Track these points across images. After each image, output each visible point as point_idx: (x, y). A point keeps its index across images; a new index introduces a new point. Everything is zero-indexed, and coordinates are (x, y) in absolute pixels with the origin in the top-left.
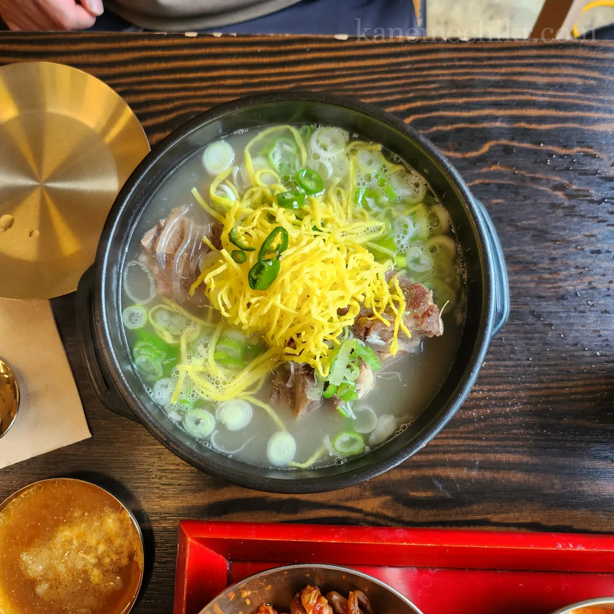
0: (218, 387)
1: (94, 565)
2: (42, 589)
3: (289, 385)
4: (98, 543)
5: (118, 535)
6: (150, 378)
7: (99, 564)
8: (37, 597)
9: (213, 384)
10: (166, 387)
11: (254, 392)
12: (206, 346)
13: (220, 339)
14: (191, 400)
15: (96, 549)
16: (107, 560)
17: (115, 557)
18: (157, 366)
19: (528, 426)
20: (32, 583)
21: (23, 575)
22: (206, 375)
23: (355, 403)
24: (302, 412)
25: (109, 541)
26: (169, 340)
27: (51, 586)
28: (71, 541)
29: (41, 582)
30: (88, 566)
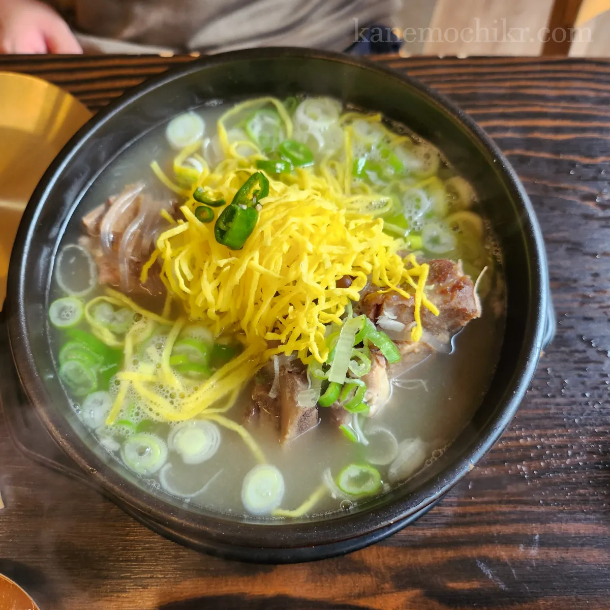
0: (172, 403)
3: (272, 395)
6: (80, 391)
9: (166, 397)
10: (101, 403)
11: (223, 410)
12: (159, 347)
13: (179, 338)
14: (133, 420)
18: (91, 374)
22: (157, 386)
23: (366, 421)
24: (292, 433)
26: (109, 340)
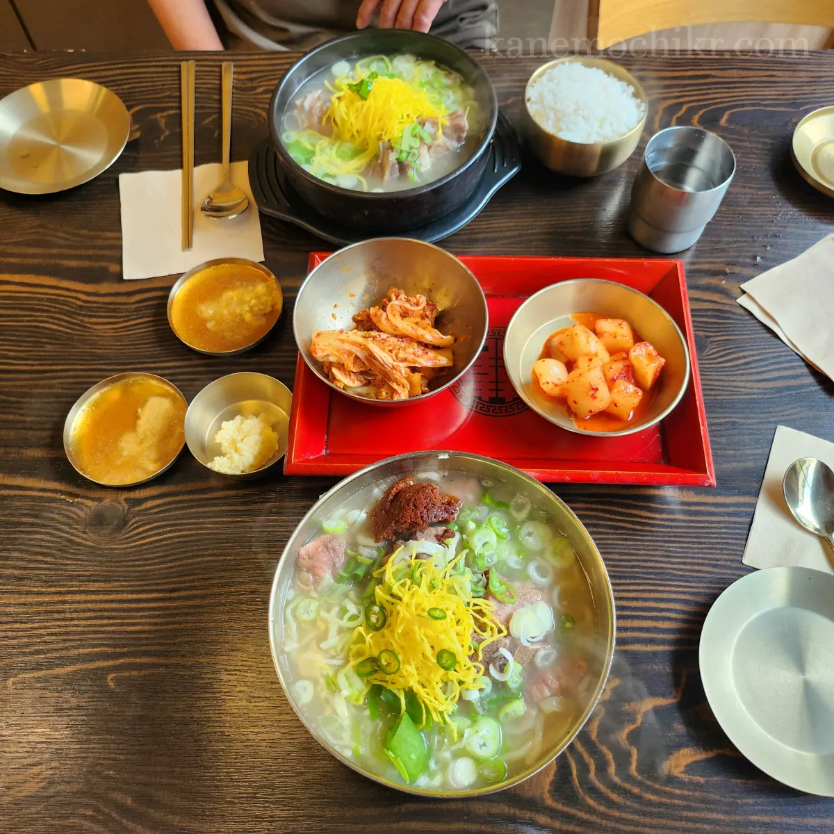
0: (337, 168)
1: (248, 311)
2: (210, 325)
3: (379, 162)
4: (252, 298)
5: (264, 294)
7: (251, 310)
8: (206, 329)
9: (334, 166)
11: (360, 171)
12: (331, 149)
13: (339, 146)
15: (250, 302)
16: (256, 308)
17: (262, 307)
18: (302, 158)
19: (543, 240)
20: (205, 321)
21: (198, 316)
24: (387, 173)
25: (258, 297)
26: (309, 147)
27: (217, 323)
28: (232, 298)
29: (210, 321)
30: (243, 312)
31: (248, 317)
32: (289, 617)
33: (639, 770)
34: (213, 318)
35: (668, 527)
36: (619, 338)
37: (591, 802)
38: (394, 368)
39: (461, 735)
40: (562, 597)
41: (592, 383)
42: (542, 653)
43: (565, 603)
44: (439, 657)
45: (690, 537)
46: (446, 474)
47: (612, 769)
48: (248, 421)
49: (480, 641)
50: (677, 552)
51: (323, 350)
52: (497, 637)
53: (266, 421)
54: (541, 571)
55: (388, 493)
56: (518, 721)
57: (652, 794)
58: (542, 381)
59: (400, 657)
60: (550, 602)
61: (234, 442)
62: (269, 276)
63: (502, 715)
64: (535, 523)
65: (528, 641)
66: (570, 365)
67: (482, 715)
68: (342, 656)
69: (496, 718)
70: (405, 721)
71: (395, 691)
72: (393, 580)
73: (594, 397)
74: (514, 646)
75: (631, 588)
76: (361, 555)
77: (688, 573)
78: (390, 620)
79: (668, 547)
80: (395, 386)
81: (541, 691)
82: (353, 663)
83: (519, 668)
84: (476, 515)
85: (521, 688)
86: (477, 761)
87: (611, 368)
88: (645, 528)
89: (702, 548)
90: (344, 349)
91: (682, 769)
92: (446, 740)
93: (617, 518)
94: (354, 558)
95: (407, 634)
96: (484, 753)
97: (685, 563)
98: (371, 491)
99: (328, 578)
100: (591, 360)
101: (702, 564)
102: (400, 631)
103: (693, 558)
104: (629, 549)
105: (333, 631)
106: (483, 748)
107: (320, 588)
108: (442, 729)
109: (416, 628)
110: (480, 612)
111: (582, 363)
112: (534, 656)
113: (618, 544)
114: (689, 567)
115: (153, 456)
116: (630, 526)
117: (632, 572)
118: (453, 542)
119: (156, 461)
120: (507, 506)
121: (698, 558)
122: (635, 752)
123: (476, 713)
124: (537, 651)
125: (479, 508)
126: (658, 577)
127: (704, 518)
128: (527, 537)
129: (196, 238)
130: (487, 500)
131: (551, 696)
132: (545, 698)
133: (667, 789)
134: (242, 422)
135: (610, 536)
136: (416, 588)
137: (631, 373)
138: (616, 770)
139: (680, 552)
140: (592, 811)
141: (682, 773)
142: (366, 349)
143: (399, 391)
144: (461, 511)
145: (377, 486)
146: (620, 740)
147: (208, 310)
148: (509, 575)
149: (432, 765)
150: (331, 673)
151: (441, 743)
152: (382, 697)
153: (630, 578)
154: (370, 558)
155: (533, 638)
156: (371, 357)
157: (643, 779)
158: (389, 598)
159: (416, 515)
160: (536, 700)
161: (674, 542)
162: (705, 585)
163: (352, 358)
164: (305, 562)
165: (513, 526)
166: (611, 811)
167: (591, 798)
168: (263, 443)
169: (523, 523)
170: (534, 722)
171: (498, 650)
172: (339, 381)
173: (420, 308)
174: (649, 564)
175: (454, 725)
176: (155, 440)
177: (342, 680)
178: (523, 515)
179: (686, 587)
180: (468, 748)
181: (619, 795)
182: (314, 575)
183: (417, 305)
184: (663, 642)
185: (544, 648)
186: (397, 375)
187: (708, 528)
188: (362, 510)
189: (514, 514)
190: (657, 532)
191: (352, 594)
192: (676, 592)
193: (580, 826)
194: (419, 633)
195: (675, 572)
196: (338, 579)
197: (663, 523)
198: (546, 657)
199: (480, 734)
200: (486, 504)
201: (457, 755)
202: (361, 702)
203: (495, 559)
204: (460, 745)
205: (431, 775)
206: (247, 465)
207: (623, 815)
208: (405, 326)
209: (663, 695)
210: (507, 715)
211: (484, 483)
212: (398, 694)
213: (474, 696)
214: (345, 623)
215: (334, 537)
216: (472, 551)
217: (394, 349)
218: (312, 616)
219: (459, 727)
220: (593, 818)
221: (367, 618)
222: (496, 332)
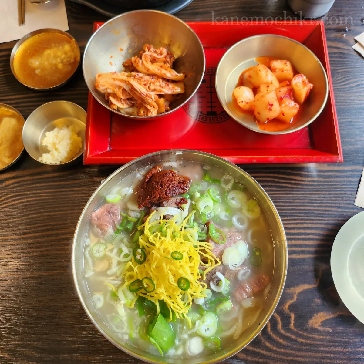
1: (60, 62)
2: (37, 72)
4: (62, 54)
5: (70, 51)
7: (62, 62)
8: (35, 74)
15: (61, 56)
16: (65, 61)
17: (68, 60)
20: (34, 70)
21: (30, 67)
25: (66, 53)
27: (42, 70)
28: (50, 54)
29: (37, 69)
30: (57, 63)
31: (60, 66)
32: (87, 255)
33: (295, 326)
34: (39, 67)
35: (311, 185)
36: (285, 72)
37: (268, 345)
38: (147, 96)
39: (194, 324)
40: (254, 236)
41: (270, 102)
42: (242, 272)
43: (255, 240)
44: (179, 282)
45: (324, 191)
46: (181, 162)
47: (280, 326)
48: (62, 131)
49: (204, 269)
50: (317, 200)
51: (103, 86)
52: (214, 266)
53: (73, 130)
54: (240, 221)
55: (145, 176)
56: (228, 313)
57: (303, 339)
58: (239, 100)
59: (155, 282)
60: (246, 240)
61: (54, 144)
62: (72, 39)
63: (218, 311)
64: (236, 191)
65: (233, 267)
66: (255, 90)
67: (206, 311)
68: (120, 278)
69: (215, 311)
70: (160, 318)
71: (154, 301)
72: (149, 234)
73: (270, 110)
74: (225, 270)
75: (291, 222)
76: (130, 216)
77: (323, 212)
78: (149, 257)
79: (312, 197)
80: (148, 107)
81: (242, 295)
82: (127, 283)
83: (228, 282)
84: (200, 188)
85: (230, 293)
86: (204, 339)
87: (280, 91)
88: (299, 187)
89: (331, 197)
90: (115, 84)
91: (319, 324)
92: (185, 327)
93: (283, 181)
94: (126, 218)
95: (159, 268)
96: (208, 334)
97: (321, 206)
98: (135, 175)
99: (110, 230)
100: (268, 86)
101: (331, 207)
102: (154, 266)
103: (326, 203)
104: (289, 200)
105: (114, 263)
106: (208, 331)
107: (105, 237)
108: (183, 321)
109: (164, 265)
110: (203, 251)
111: (263, 89)
112: (237, 274)
113: (283, 197)
114: (324, 209)
115: (7, 154)
116: (290, 186)
117: (291, 213)
118: (186, 207)
119: (9, 157)
120: (219, 181)
121: (329, 203)
122: (293, 316)
123: (203, 310)
124: (238, 271)
125: (202, 183)
126: (305, 215)
127: (333, 179)
128: (232, 201)
129: (27, 17)
130: (207, 178)
131: (248, 297)
132: (244, 299)
133: (311, 336)
134: (58, 132)
135: (278, 192)
136: (163, 238)
137: (292, 94)
138: (283, 326)
139: (318, 200)
140: (269, 350)
141: (319, 326)
142: (129, 84)
143: (151, 110)
144: (191, 185)
145: (139, 172)
146: (284, 309)
147: (35, 62)
148: (221, 224)
149: (177, 342)
150: (114, 289)
151: (182, 328)
152: (145, 304)
153: (290, 216)
154: (135, 218)
155: (235, 264)
156: (133, 89)
157: (298, 331)
158: (148, 244)
159: (162, 192)
160: (238, 300)
161: (316, 194)
162: (333, 219)
163: (121, 90)
164: (96, 222)
165: (223, 193)
166: (280, 349)
167: (268, 343)
168: (72, 144)
169: (228, 192)
170: (238, 313)
171: (215, 273)
172: (114, 105)
173: (163, 56)
174: (301, 208)
175: (189, 319)
176: (8, 144)
177: (120, 295)
178: (230, 186)
179: (322, 220)
180: (198, 332)
181: (284, 340)
182: (102, 229)
183: (161, 54)
184: (309, 252)
185: (243, 269)
186: (150, 100)
187: (335, 185)
188: (130, 187)
189: (224, 186)
190: (305, 188)
191: (125, 240)
192: (316, 224)
193: (262, 358)
194: (166, 268)
195: (316, 212)
196: (117, 231)
197: (308, 183)
198: (244, 274)
199: (205, 324)
200: (206, 181)
201: (191, 336)
202: (133, 306)
203: (212, 215)
204: (194, 331)
205: (176, 348)
206: (63, 158)
207: (287, 351)
208: (154, 68)
209: (309, 283)
210: (221, 310)
211: (205, 168)
212: (154, 303)
213: (201, 301)
214: (121, 259)
215: (113, 205)
216: (198, 211)
217: (147, 83)
218: (101, 254)
219: (192, 320)
220: (269, 354)
221: (135, 256)
222: (210, 71)
